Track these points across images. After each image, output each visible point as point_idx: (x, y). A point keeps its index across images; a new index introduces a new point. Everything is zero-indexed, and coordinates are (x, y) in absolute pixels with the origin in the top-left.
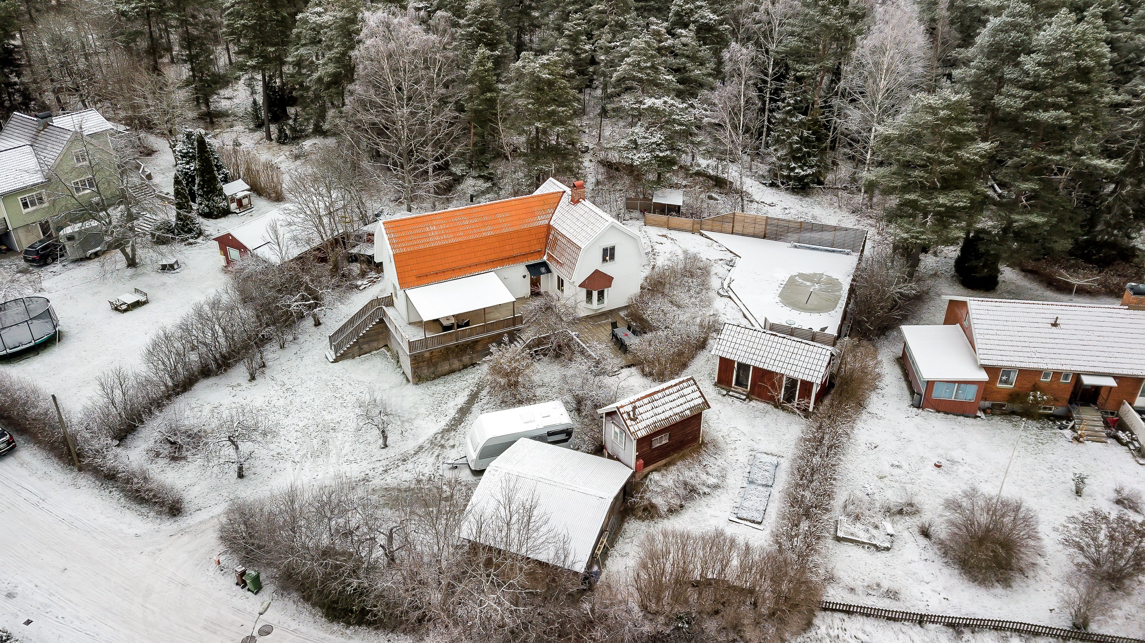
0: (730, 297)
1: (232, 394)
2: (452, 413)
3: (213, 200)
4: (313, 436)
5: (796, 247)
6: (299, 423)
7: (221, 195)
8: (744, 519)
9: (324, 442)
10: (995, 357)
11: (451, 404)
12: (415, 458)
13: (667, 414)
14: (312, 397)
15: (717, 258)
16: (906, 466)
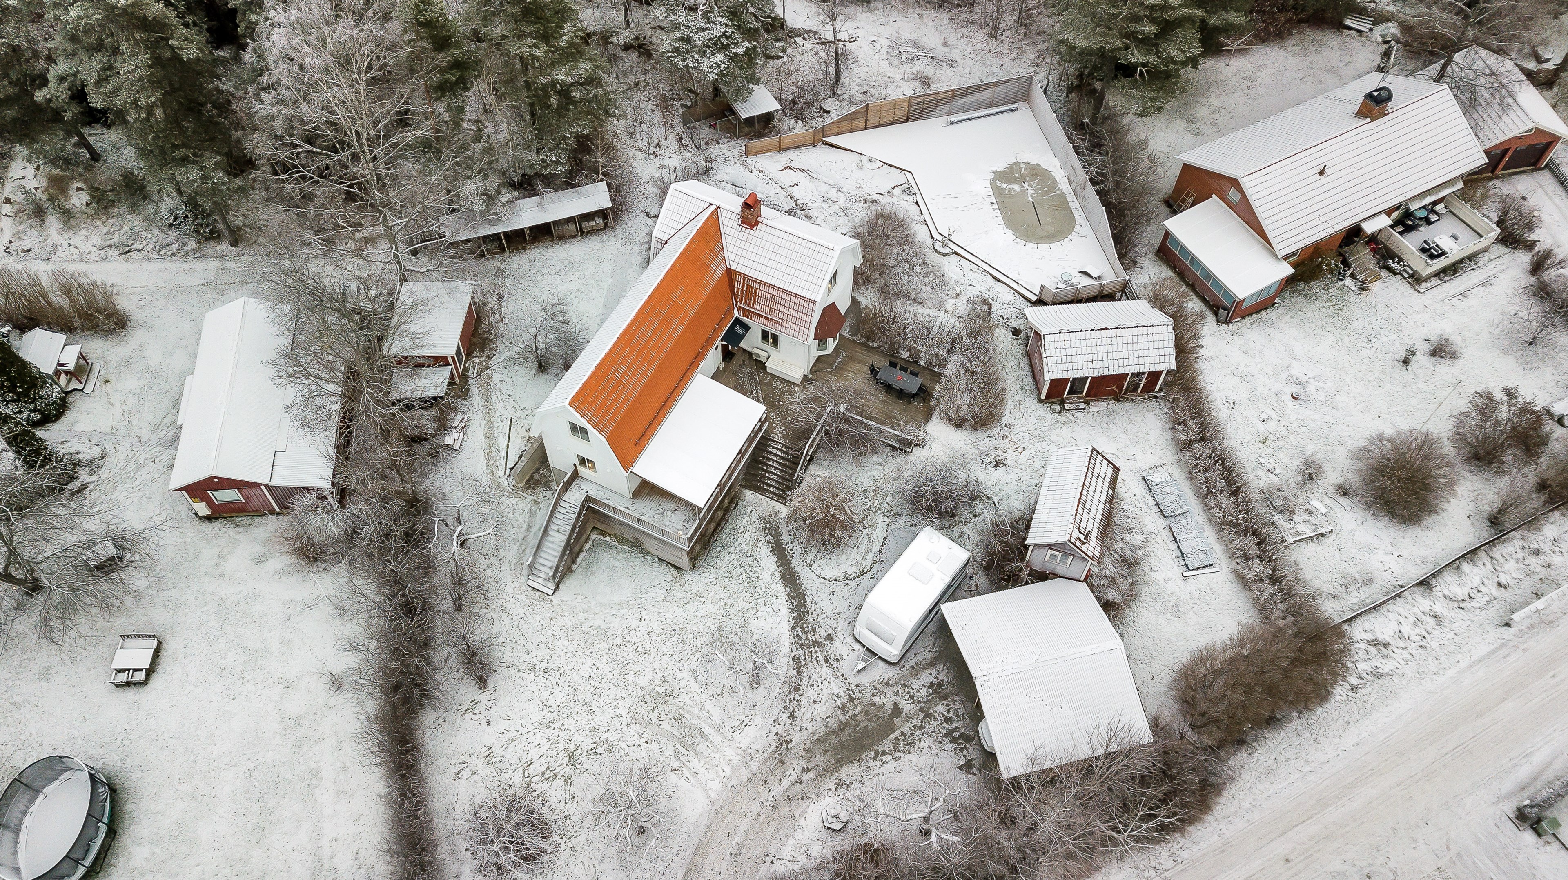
0: (956, 253)
1: (484, 722)
2: (779, 588)
3: (41, 397)
4: (655, 720)
5: (952, 123)
6: (618, 711)
7: (45, 382)
8: (1198, 569)
9: (678, 719)
10: (1290, 242)
11: (765, 576)
12: (806, 679)
13: (1100, 511)
14: (589, 664)
15: (889, 188)
16: (1273, 415)
